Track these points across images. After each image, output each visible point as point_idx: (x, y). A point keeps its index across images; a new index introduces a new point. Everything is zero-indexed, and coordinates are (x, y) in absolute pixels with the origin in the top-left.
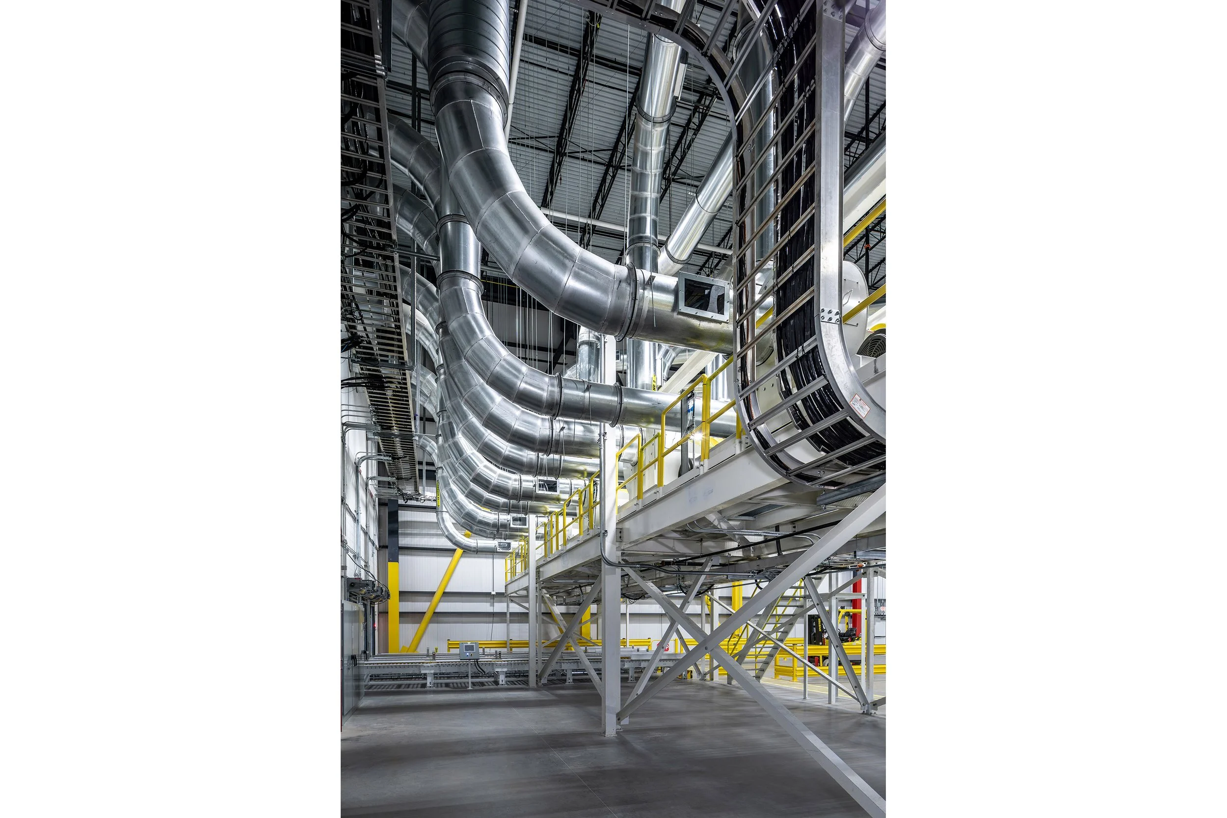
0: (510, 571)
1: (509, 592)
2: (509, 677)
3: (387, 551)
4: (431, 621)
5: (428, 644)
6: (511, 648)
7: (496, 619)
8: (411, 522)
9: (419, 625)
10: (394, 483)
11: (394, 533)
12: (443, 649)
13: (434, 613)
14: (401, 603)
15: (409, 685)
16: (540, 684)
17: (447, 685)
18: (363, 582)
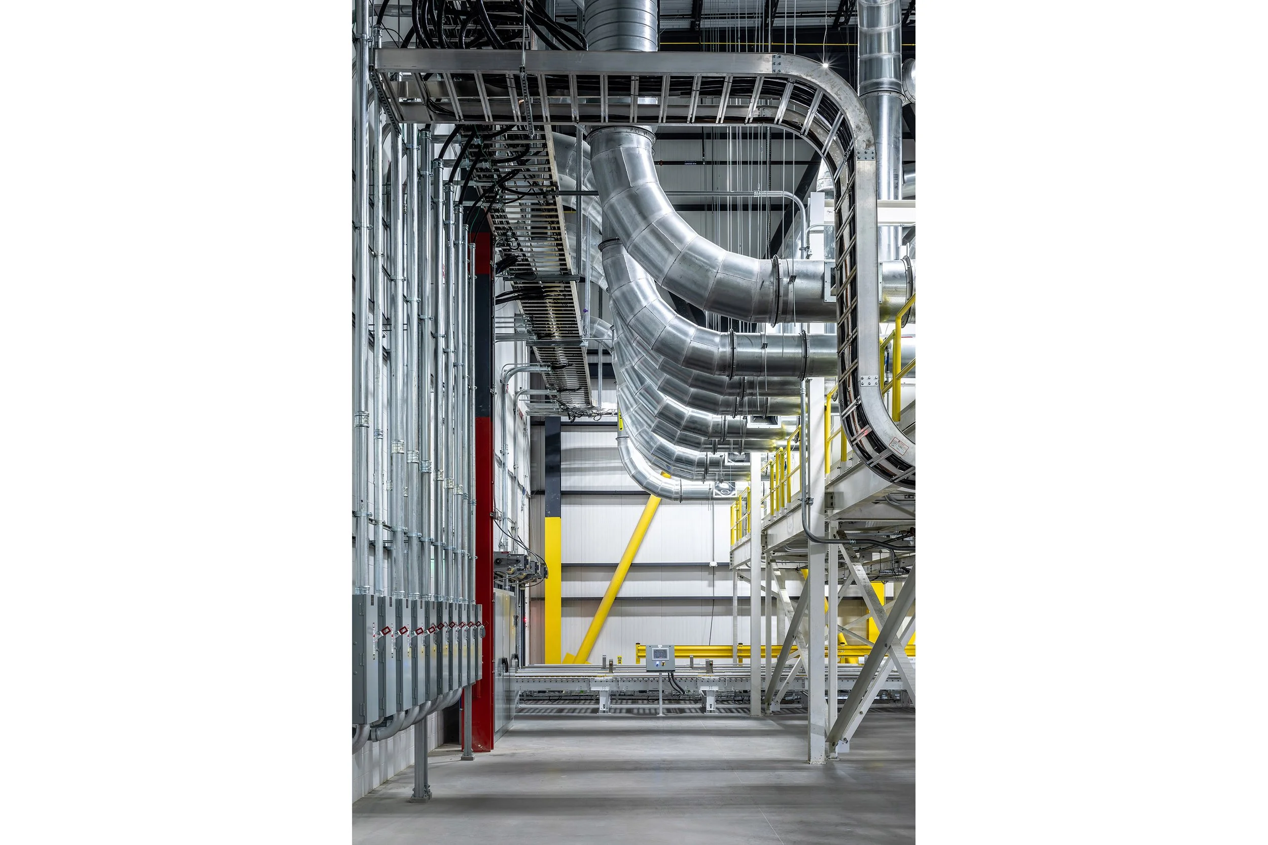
0: (735, 528)
1: (736, 563)
2: (722, 702)
3: (543, 499)
4: (611, 613)
5: (605, 649)
6: (740, 658)
7: (717, 608)
8: (581, 450)
9: (591, 619)
10: (554, 396)
11: (554, 470)
12: (630, 659)
13: (616, 599)
14: (564, 583)
15: (575, 709)
16: (768, 712)
17: (629, 711)
18: (512, 557)
